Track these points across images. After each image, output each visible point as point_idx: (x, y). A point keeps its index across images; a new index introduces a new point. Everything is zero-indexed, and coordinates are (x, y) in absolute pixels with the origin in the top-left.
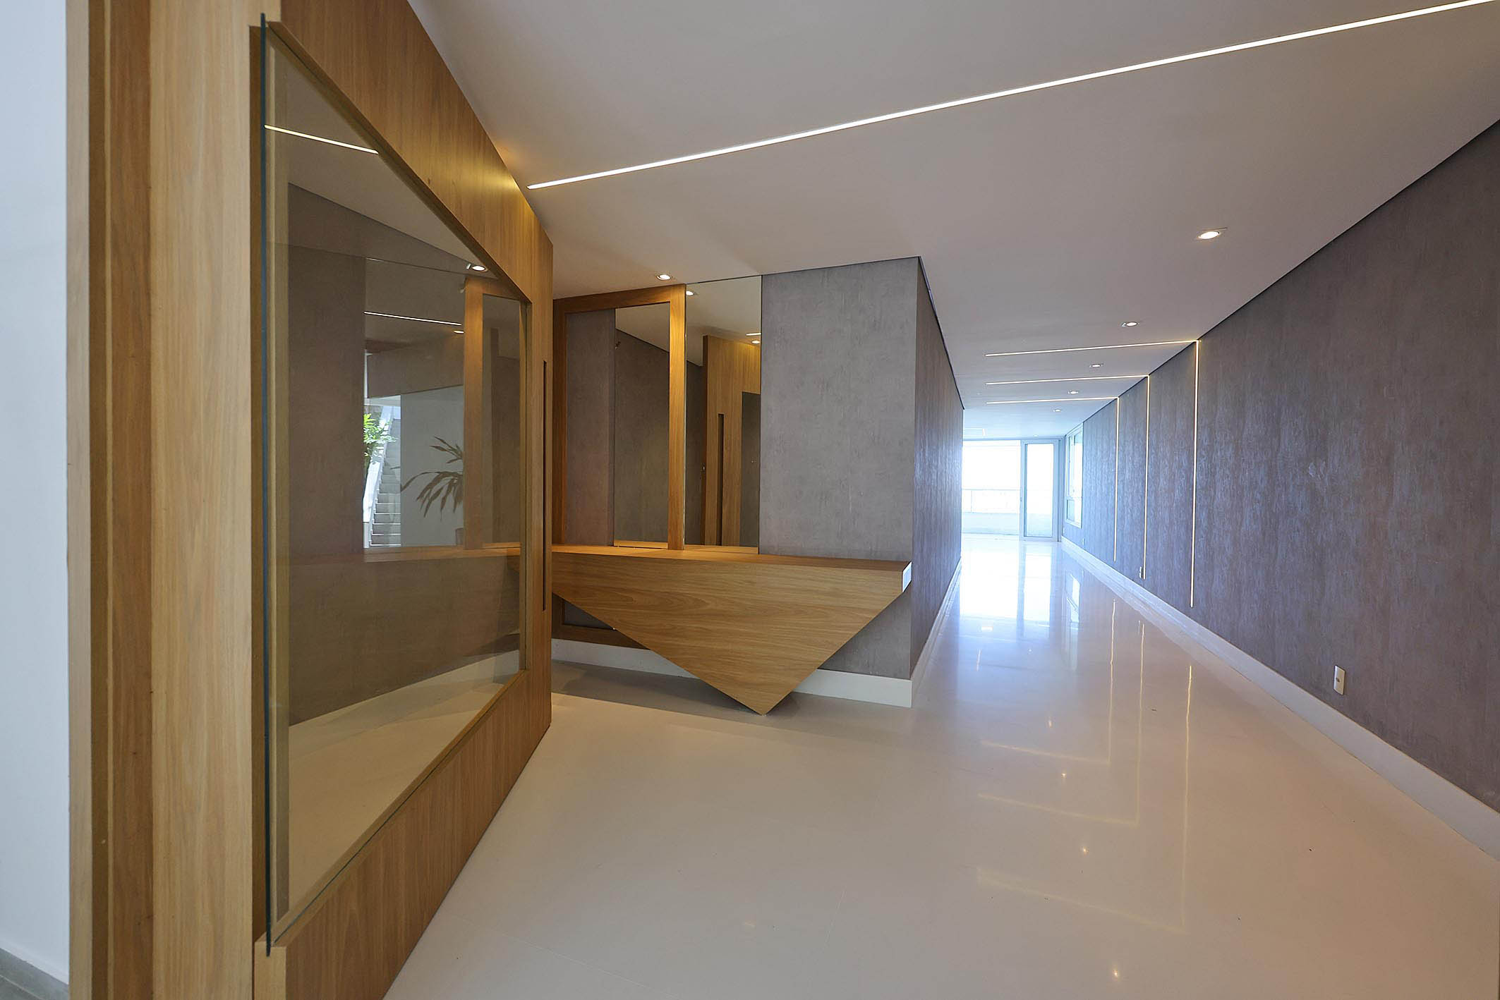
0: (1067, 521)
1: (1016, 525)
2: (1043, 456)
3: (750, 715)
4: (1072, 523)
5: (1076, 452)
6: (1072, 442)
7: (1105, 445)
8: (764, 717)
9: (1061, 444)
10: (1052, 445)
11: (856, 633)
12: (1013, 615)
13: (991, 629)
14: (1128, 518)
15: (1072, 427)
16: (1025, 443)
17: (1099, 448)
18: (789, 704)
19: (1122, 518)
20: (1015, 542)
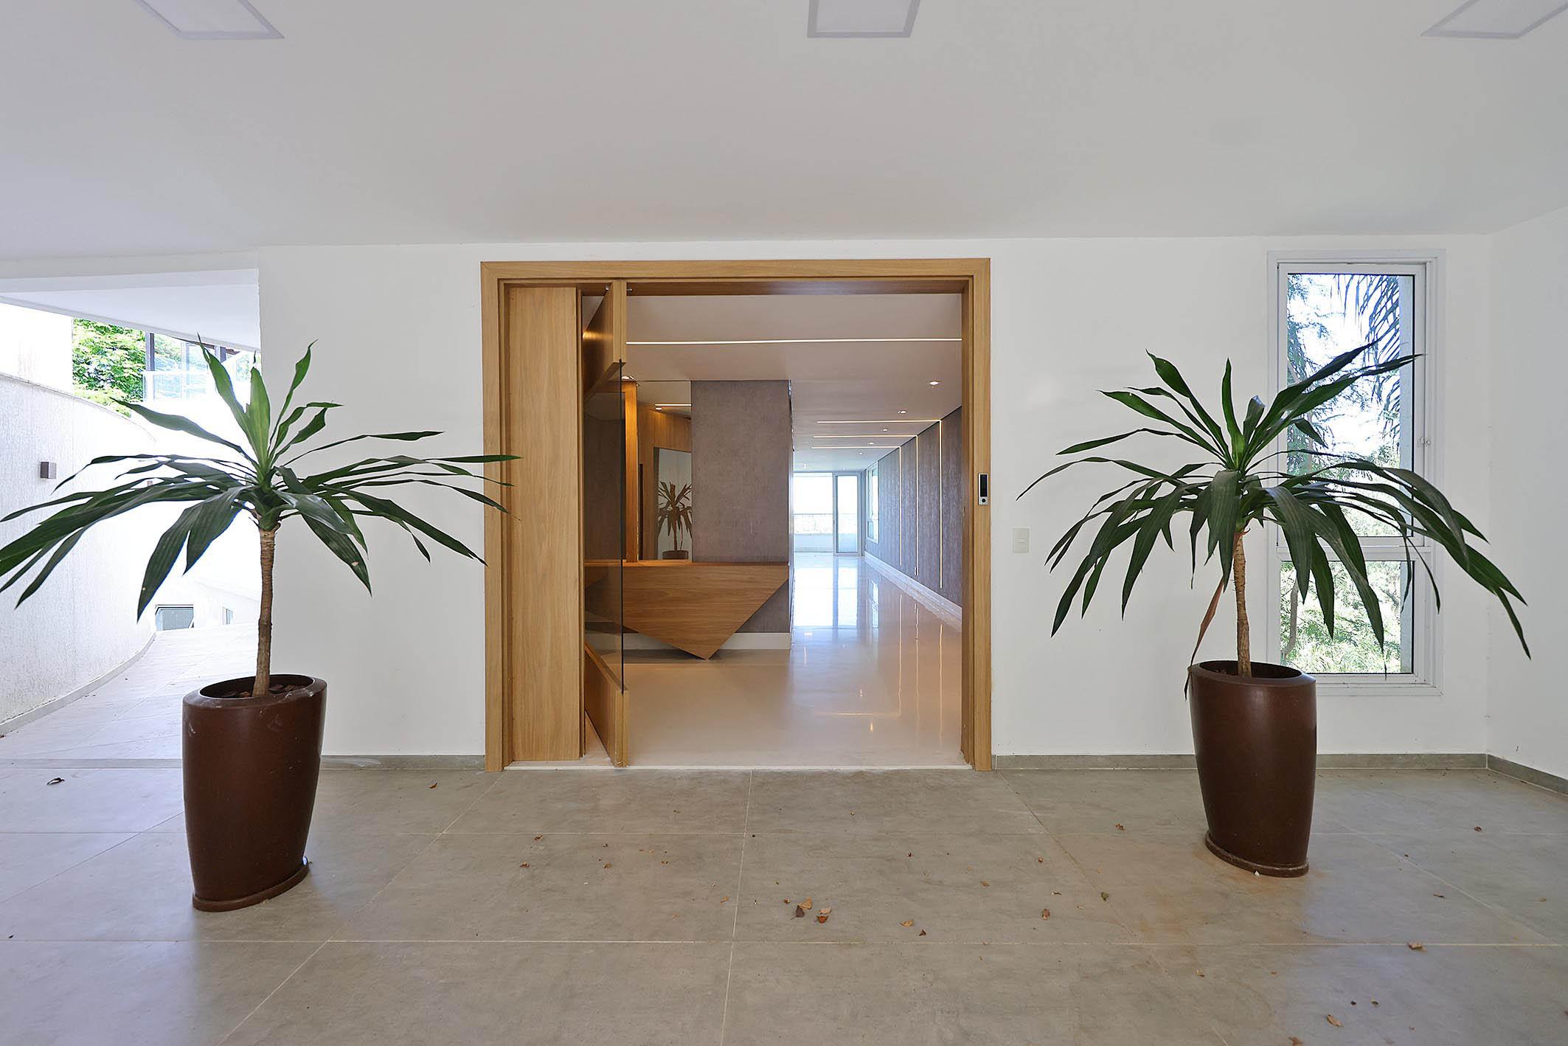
0: (868, 539)
1: (830, 543)
2: (849, 485)
3: (698, 660)
4: (872, 540)
5: (874, 481)
6: (870, 474)
7: (893, 481)
8: (708, 660)
9: (863, 476)
10: (856, 477)
11: (763, 603)
12: (830, 624)
13: (811, 634)
14: (907, 534)
15: (871, 464)
16: (836, 475)
17: (889, 482)
18: (717, 656)
19: (904, 534)
20: (830, 557)
